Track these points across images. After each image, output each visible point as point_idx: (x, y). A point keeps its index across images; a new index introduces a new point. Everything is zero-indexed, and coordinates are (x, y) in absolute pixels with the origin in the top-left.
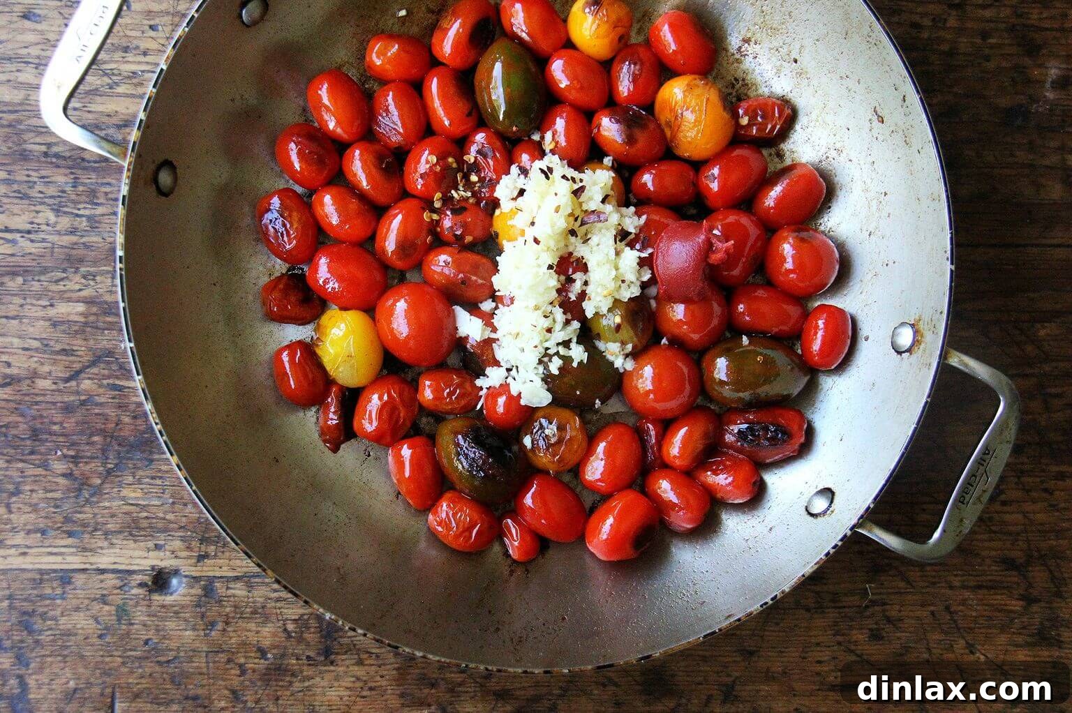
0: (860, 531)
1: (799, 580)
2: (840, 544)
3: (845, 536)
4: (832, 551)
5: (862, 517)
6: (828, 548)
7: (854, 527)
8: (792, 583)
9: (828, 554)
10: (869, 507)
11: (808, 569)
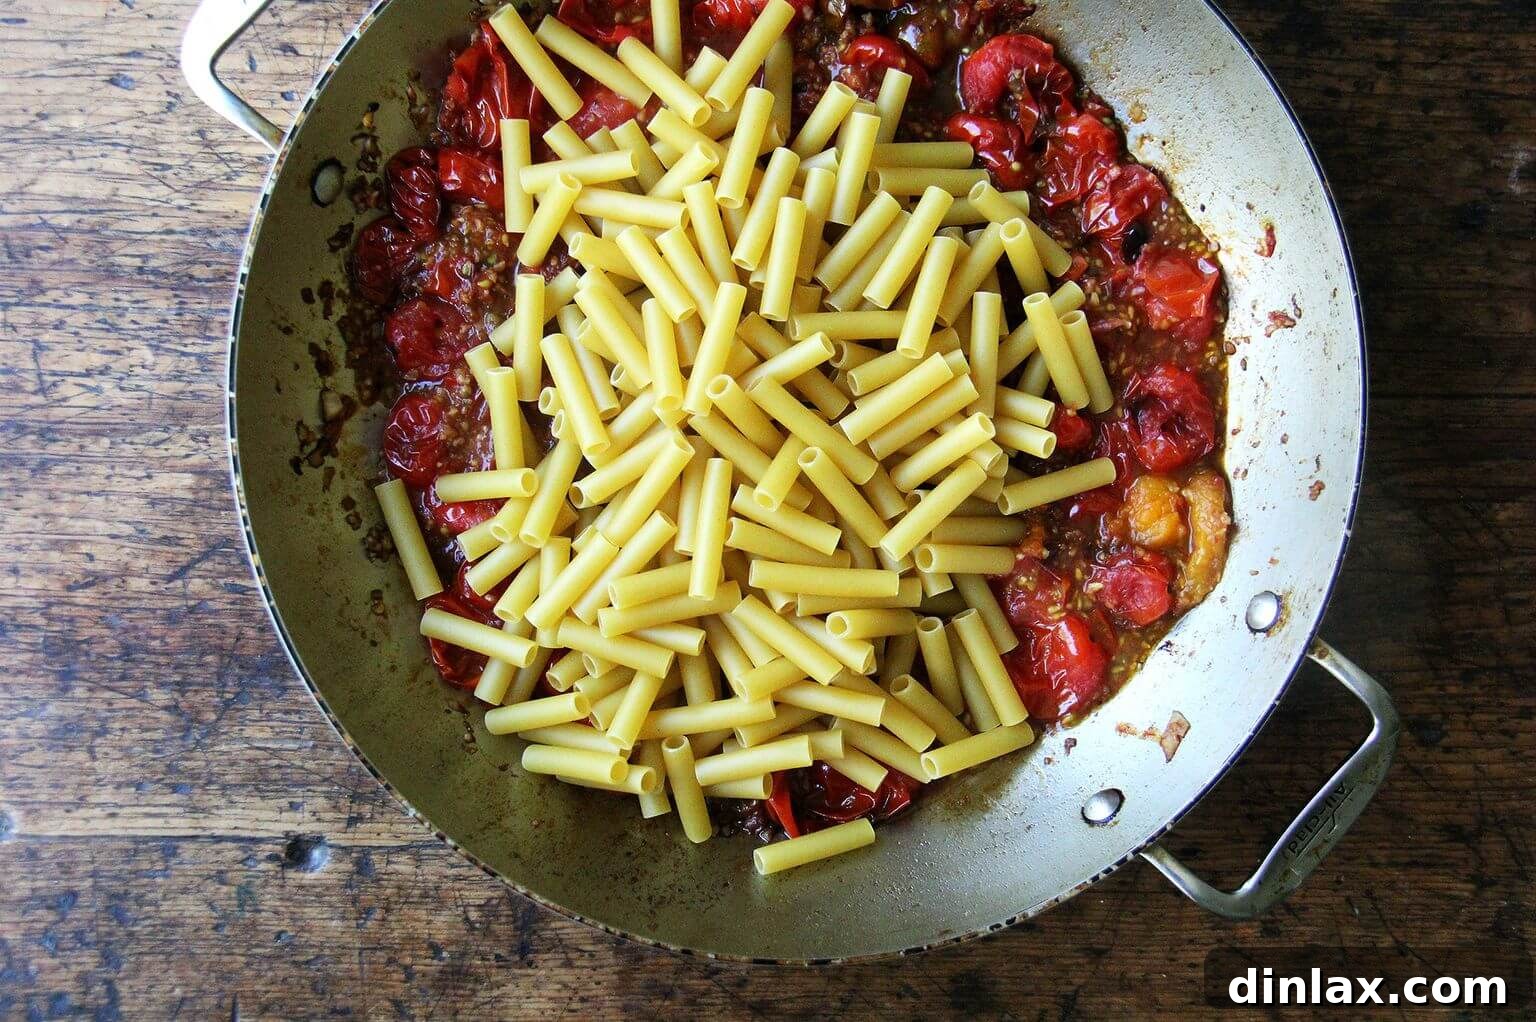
0: (1146, 856)
1: (1050, 904)
2: (1115, 868)
3: (1124, 860)
4: (1102, 876)
5: (1152, 839)
6: (1099, 870)
7: (1139, 850)
8: (1040, 907)
9: (1095, 879)
10: (1164, 829)
11: (1066, 894)
